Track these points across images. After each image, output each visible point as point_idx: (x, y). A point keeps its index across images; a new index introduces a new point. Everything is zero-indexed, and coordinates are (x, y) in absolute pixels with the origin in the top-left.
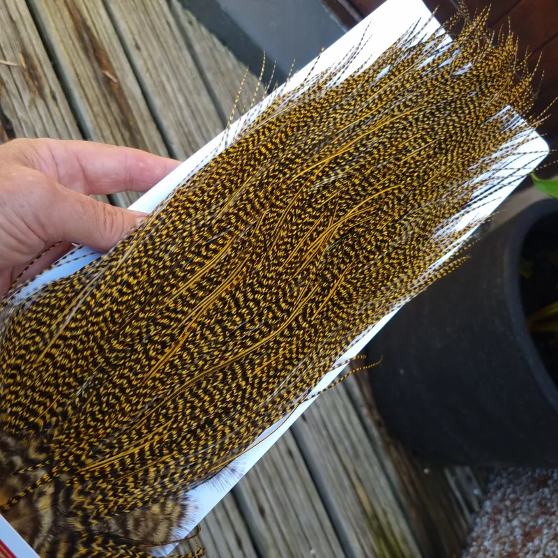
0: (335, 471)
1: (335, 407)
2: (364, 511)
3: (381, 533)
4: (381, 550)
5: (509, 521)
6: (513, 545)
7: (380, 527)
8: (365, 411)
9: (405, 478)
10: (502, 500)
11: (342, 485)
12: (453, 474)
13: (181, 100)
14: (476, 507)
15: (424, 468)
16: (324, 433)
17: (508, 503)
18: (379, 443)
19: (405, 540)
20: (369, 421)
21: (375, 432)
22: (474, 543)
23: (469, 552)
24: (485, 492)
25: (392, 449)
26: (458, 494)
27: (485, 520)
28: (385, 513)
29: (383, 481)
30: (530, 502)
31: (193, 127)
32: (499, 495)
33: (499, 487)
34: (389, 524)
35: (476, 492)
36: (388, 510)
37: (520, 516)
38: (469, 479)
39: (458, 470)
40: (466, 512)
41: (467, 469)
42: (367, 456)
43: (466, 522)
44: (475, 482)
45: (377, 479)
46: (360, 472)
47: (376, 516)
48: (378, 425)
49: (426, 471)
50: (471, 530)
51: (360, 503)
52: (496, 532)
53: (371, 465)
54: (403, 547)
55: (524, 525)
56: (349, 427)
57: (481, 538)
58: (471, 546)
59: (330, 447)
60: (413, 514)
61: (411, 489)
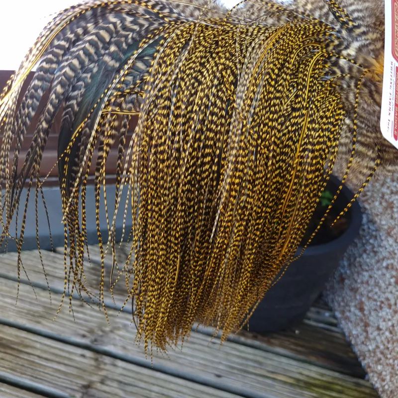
0: (259, 382)
1: (228, 354)
2: (291, 385)
3: (308, 385)
4: (317, 392)
5: (350, 311)
6: (362, 320)
7: (306, 383)
8: (243, 339)
9: (292, 347)
10: (339, 304)
11: (269, 385)
12: (309, 319)
13: (9, 301)
14: (334, 321)
15: (294, 332)
16: (235, 371)
17: (342, 304)
18: (264, 345)
19: (322, 375)
20: (249, 341)
21: (257, 343)
22: (351, 338)
23: (352, 345)
24: (330, 310)
25: (273, 341)
26: (321, 325)
27: (343, 322)
28: (301, 374)
29: (284, 360)
30: (347, 293)
31: (27, 306)
32: (336, 304)
33: (333, 302)
34: (308, 376)
35: (327, 314)
36: (301, 370)
37: (350, 304)
38: (318, 313)
39: (309, 314)
40: (333, 328)
41: (313, 309)
42: (265, 358)
43: (338, 333)
44: (322, 311)
45: (281, 362)
46: (270, 369)
47: (298, 380)
48: (255, 338)
49: (297, 332)
50: (343, 334)
51: (285, 383)
52: (351, 322)
53: (271, 359)
54: (324, 379)
55: (355, 306)
56: (243, 355)
57: (350, 332)
58: (350, 341)
59: (245, 375)
60: (313, 359)
61: (299, 349)
